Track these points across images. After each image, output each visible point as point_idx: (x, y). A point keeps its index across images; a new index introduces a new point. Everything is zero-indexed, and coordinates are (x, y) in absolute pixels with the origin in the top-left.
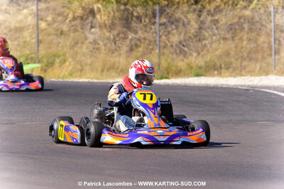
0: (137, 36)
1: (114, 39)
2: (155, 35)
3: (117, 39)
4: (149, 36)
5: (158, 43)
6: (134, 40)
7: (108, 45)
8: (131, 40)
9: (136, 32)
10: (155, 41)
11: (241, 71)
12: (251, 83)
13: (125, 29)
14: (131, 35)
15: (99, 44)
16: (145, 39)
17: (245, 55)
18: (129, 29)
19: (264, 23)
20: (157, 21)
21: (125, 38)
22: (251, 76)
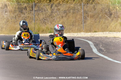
0: (25, 16)
1: (16, 17)
2: (32, 15)
3: (17, 17)
4: (30, 15)
5: (34, 18)
6: (24, 18)
7: (13, 19)
8: (23, 17)
9: (24, 14)
10: (33, 18)
11: (69, 31)
12: (73, 36)
13: (20, 13)
14: (22, 16)
15: (9, 19)
16: (28, 17)
17: (71, 23)
18: (22, 12)
19: (79, 10)
20: (34, 9)
21: (20, 17)
22: (73, 33)
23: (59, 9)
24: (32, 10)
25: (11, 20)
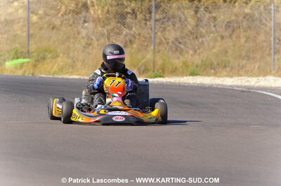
0: (132, 32)
1: (109, 34)
2: (150, 31)
3: (112, 35)
4: (145, 32)
5: (153, 39)
6: (129, 36)
7: (102, 41)
8: (126, 35)
9: (130, 28)
10: (150, 37)
11: (238, 71)
12: (247, 84)
13: (119, 25)
14: (125, 31)
15: (92, 39)
16: (139, 34)
17: (244, 54)
18: (124, 24)
19: (264, 21)
20: (153, 17)
21: (119, 34)
22: (249, 77)
23: (215, 18)
24: (151, 18)
25: (96, 43)
